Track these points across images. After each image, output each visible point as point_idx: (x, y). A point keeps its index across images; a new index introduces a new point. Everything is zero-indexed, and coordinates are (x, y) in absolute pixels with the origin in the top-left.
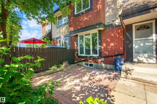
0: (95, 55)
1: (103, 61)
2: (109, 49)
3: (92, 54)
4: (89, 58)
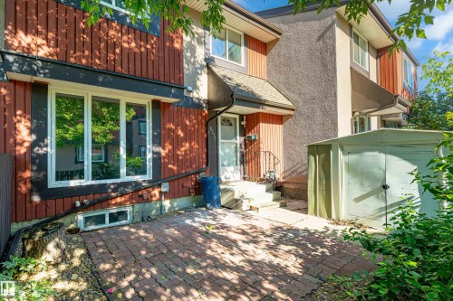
0: (138, 178)
1: (165, 193)
2: (180, 158)
3: (128, 174)
4: (114, 191)
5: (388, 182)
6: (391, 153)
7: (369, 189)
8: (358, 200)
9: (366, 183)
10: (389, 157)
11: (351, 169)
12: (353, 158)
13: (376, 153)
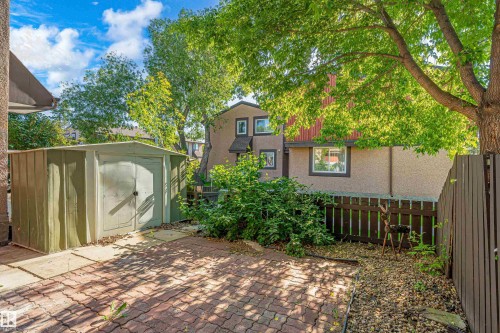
5: (138, 189)
6: (140, 164)
7: (123, 199)
8: (112, 212)
9: (121, 193)
10: (139, 167)
11: (107, 180)
12: (109, 167)
13: (129, 164)
